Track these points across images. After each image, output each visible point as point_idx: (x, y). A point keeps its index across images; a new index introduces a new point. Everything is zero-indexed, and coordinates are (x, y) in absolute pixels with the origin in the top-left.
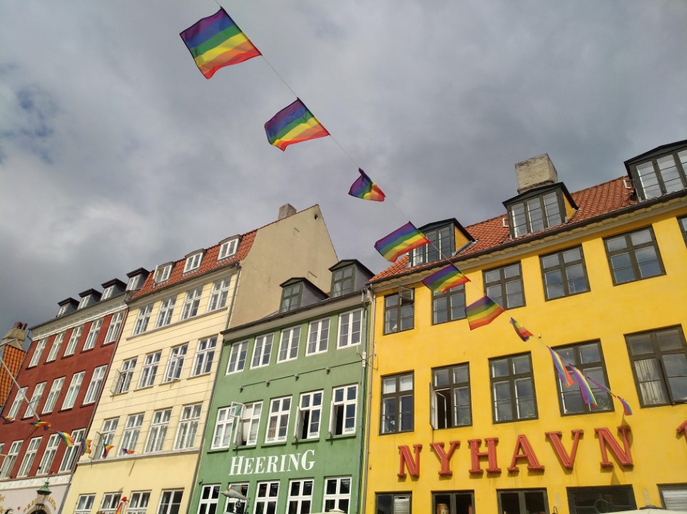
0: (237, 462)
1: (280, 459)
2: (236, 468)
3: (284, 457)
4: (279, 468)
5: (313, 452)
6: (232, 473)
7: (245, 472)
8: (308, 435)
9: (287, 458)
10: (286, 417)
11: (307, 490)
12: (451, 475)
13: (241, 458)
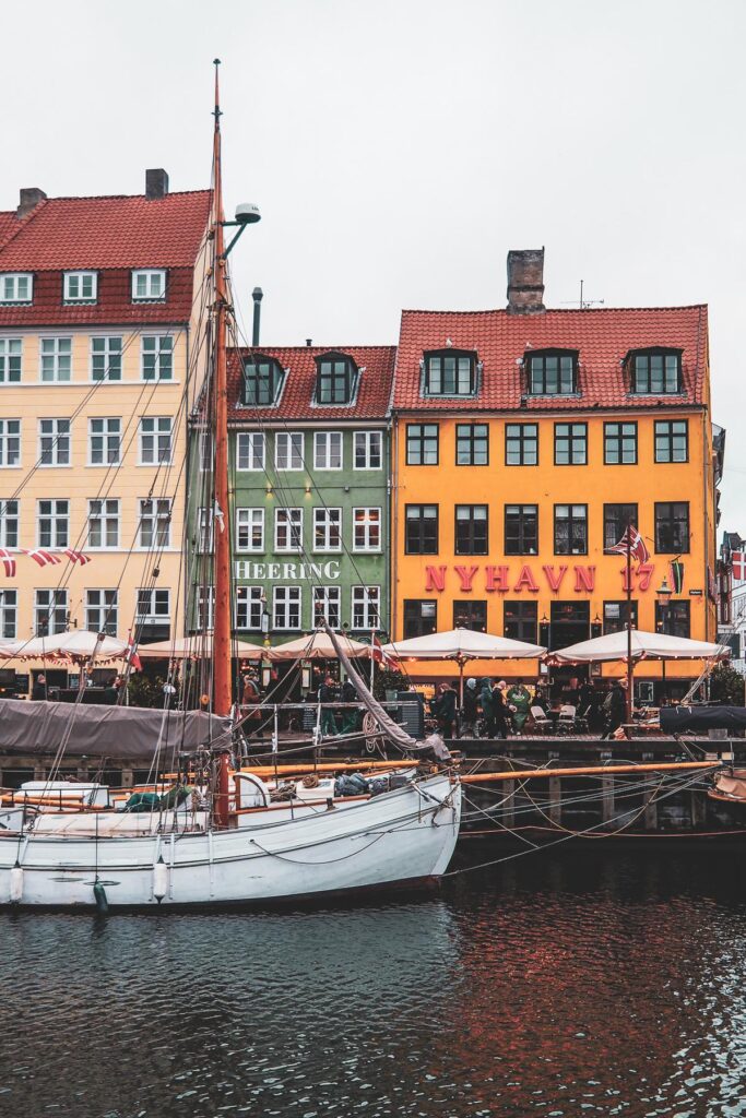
1: (298, 567)
3: (302, 566)
4: (298, 575)
5: (336, 564)
6: (238, 577)
7: (256, 577)
8: (327, 548)
9: (307, 568)
10: (298, 528)
11: (333, 595)
12: (471, 590)
13: (247, 563)
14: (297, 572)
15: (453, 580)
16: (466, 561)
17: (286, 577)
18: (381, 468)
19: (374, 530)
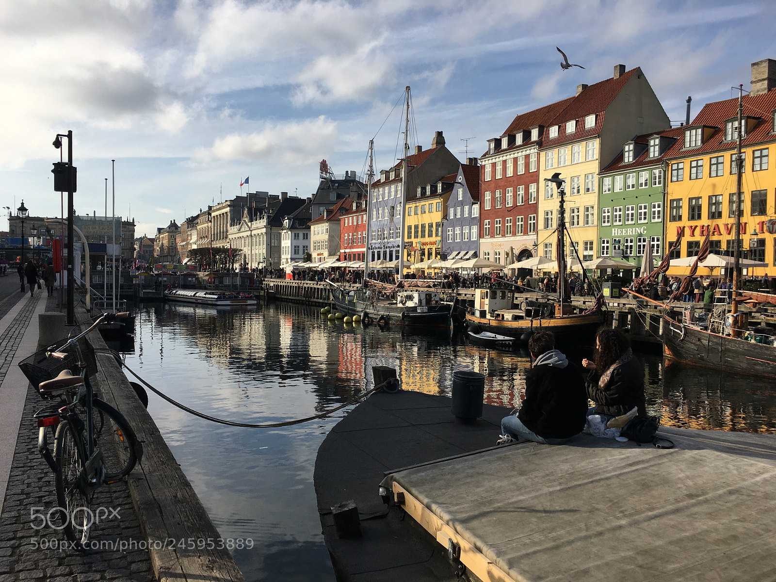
0: (615, 230)
1: (633, 230)
2: (615, 233)
3: (634, 229)
4: (632, 233)
5: (645, 227)
6: (613, 235)
7: (619, 235)
8: (643, 221)
9: (635, 229)
10: (633, 213)
11: (644, 241)
12: (694, 236)
13: (616, 229)
14: (632, 232)
15: (687, 232)
16: (693, 223)
17: (628, 234)
18: (661, 185)
19: (659, 212)
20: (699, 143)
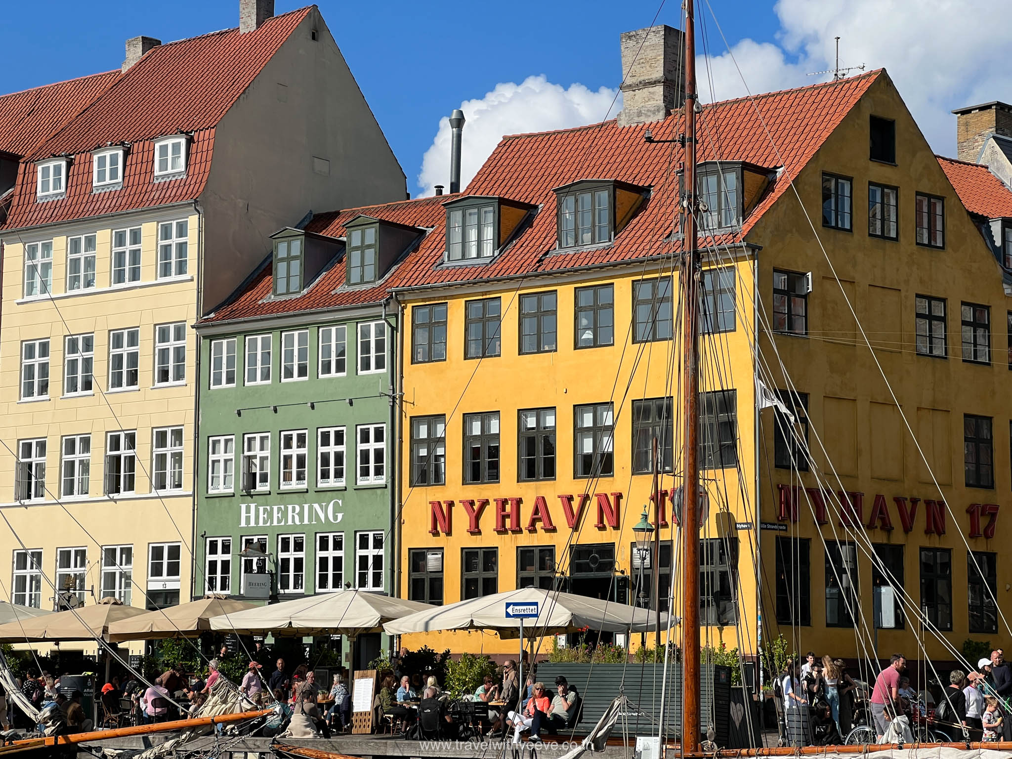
1: (302, 509)
2: (248, 519)
3: (306, 506)
4: (302, 519)
5: (340, 502)
6: (243, 524)
7: (261, 524)
8: (332, 482)
9: (311, 509)
10: (303, 457)
11: (338, 544)
12: (479, 533)
13: (253, 506)
14: (301, 515)
15: (461, 518)
16: (476, 492)
17: (290, 522)
18: (384, 371)
19: (379, 454)
20: (488, 249)
